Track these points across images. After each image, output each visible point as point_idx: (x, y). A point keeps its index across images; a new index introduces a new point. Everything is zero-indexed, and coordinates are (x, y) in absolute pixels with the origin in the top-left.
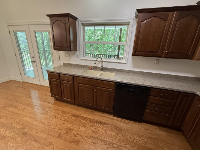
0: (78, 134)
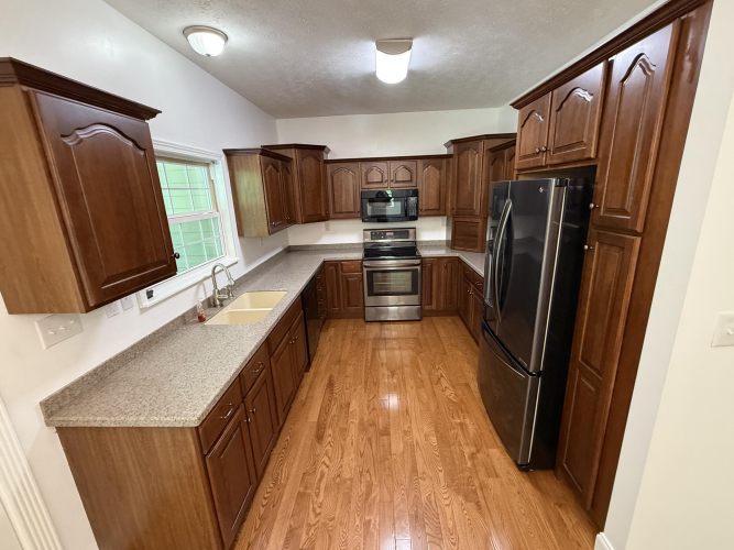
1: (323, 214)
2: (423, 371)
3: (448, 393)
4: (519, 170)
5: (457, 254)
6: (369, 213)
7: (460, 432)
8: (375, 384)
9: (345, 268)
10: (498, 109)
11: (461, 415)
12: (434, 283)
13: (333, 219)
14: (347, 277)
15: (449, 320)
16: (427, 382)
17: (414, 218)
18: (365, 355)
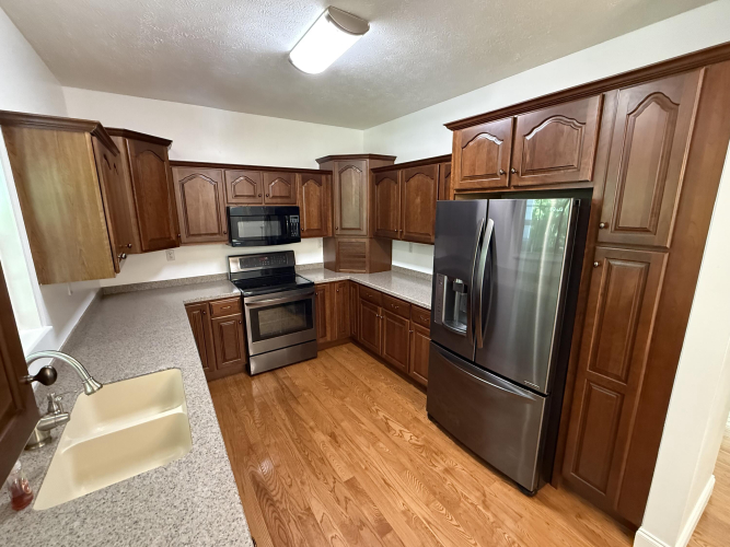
0: (338, 501)
1: (174, 237)
2: (364, 420)
3: (407, 436)
4: (458, 190)
5: (348, 277)
6: (242, 234)
7: (455, 483)
8: (322, 460)
9: (216, 311)
10: (362, 132)
11: (438, 459)
12: (328, 312)
13: (186, 244)
14: (219, 322)
15: (344, 349)
16: (377, 432)
17: (297, 240)
18: (279, 422)
